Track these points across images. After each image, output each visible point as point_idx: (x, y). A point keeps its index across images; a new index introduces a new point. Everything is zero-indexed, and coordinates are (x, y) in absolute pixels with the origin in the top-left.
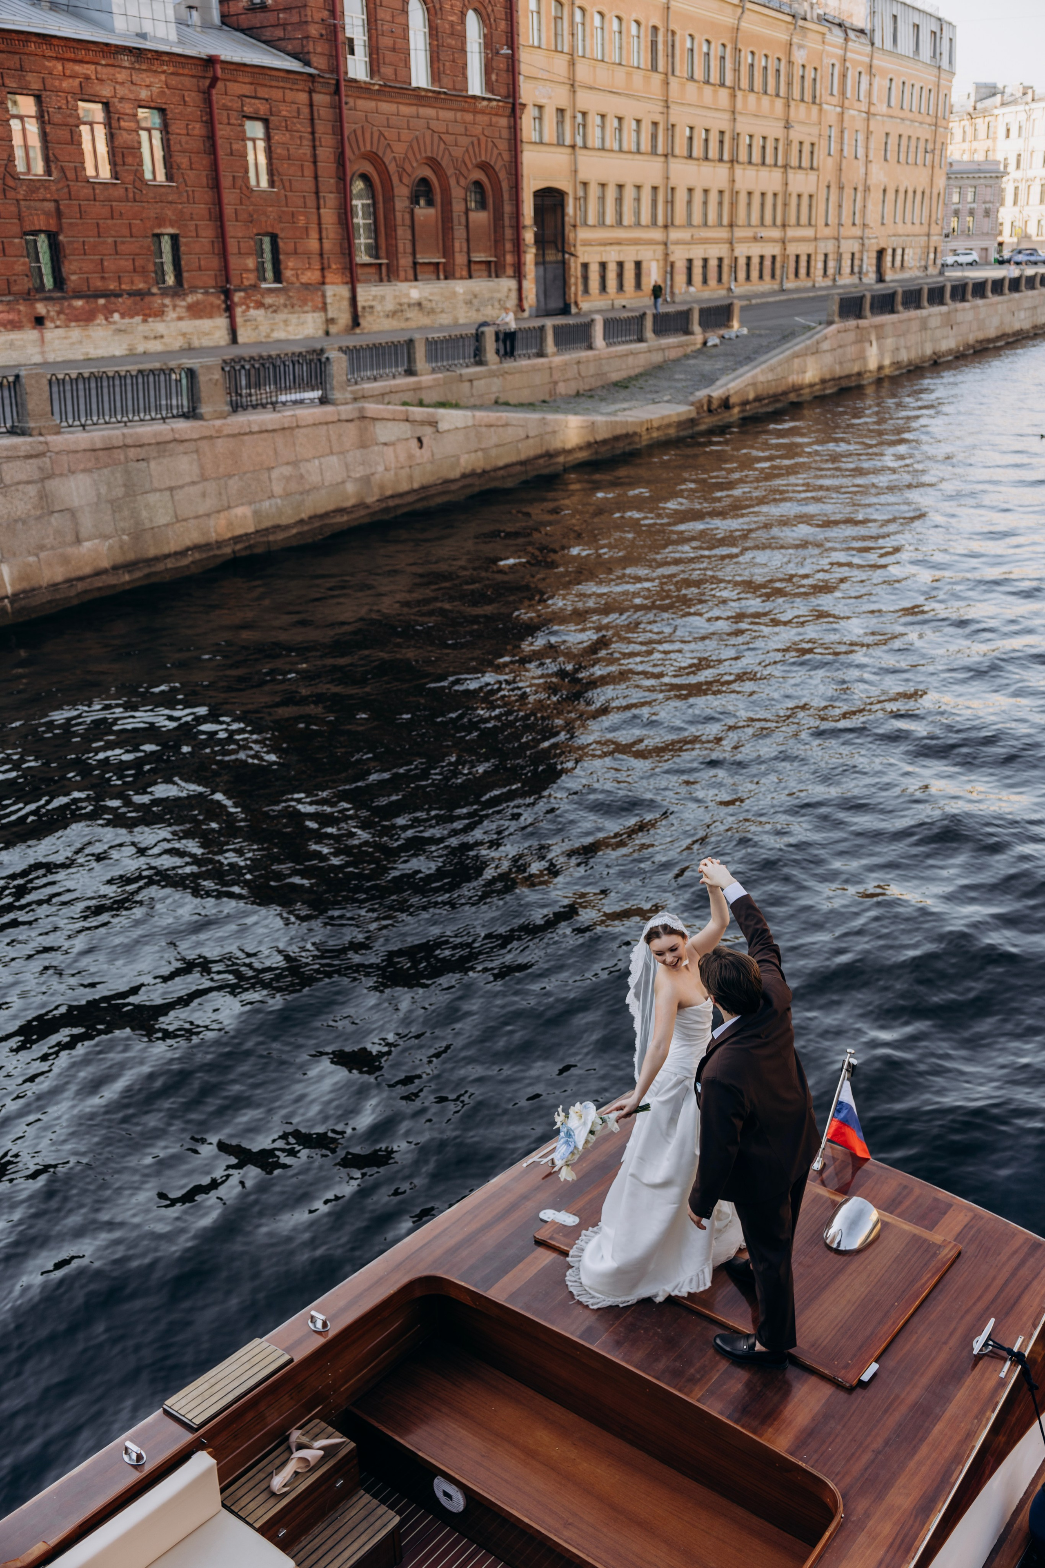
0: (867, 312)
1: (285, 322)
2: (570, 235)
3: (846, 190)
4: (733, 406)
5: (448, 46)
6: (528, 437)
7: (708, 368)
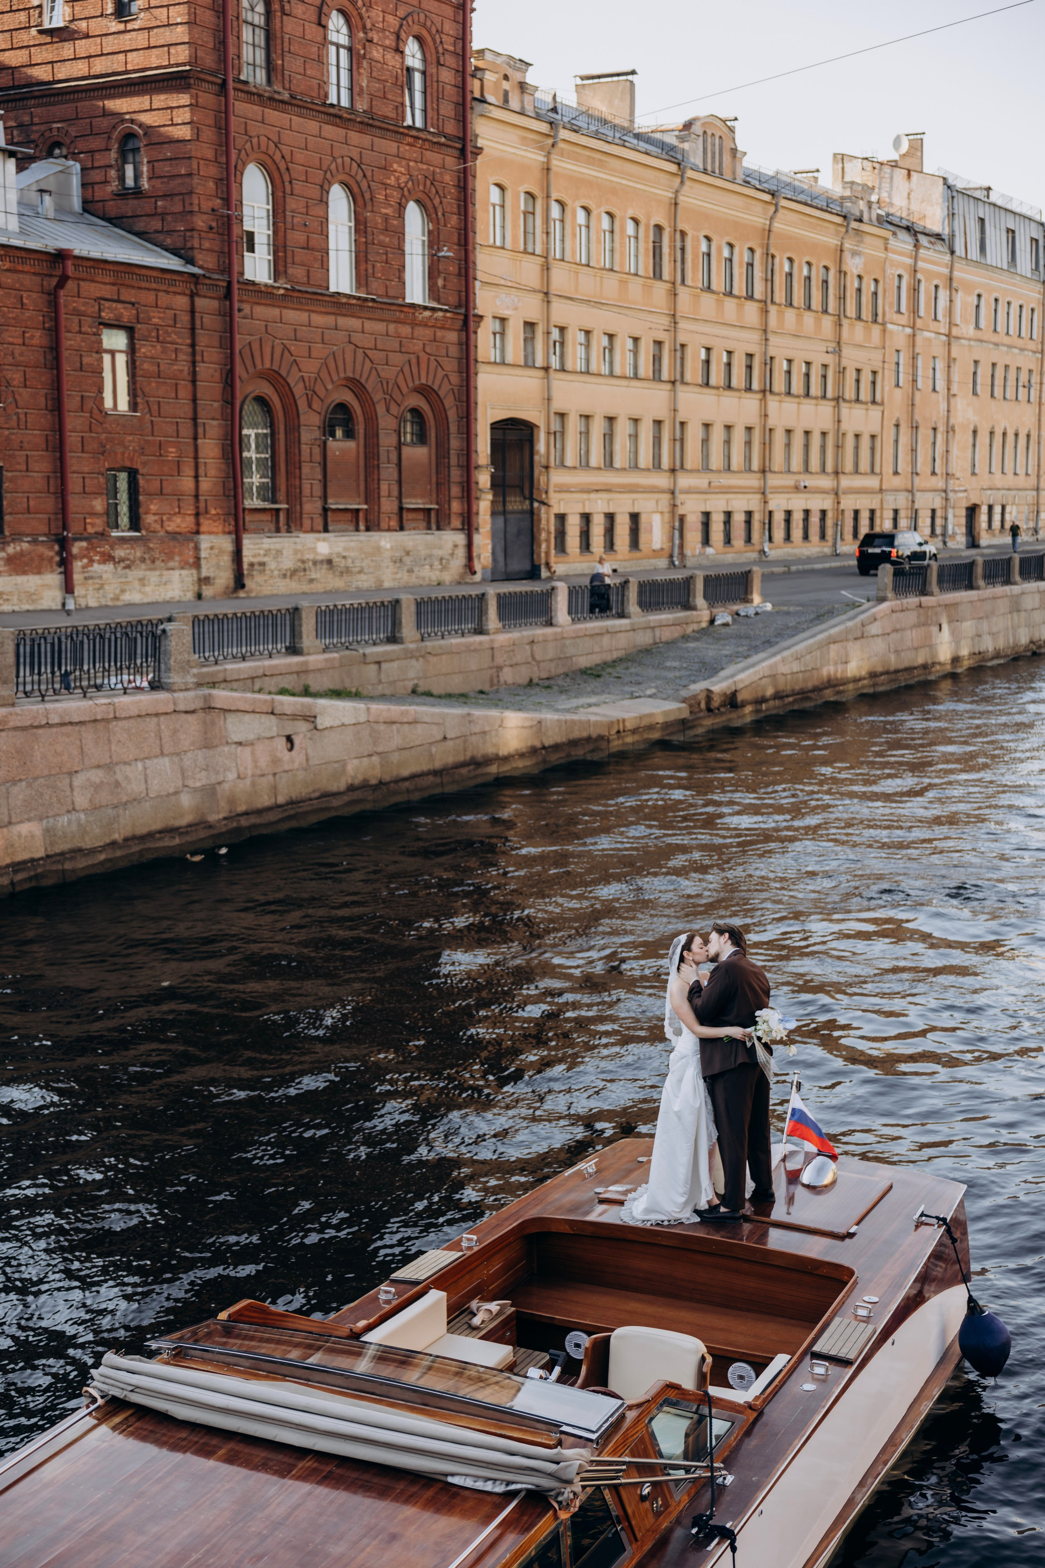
0: (934, 586)
1: (142, 580)
2: (541, 478)
3: (921, 431)
4: (743, 705)
5: (381, 244)
6: (445, 738)
7: (711, 653)
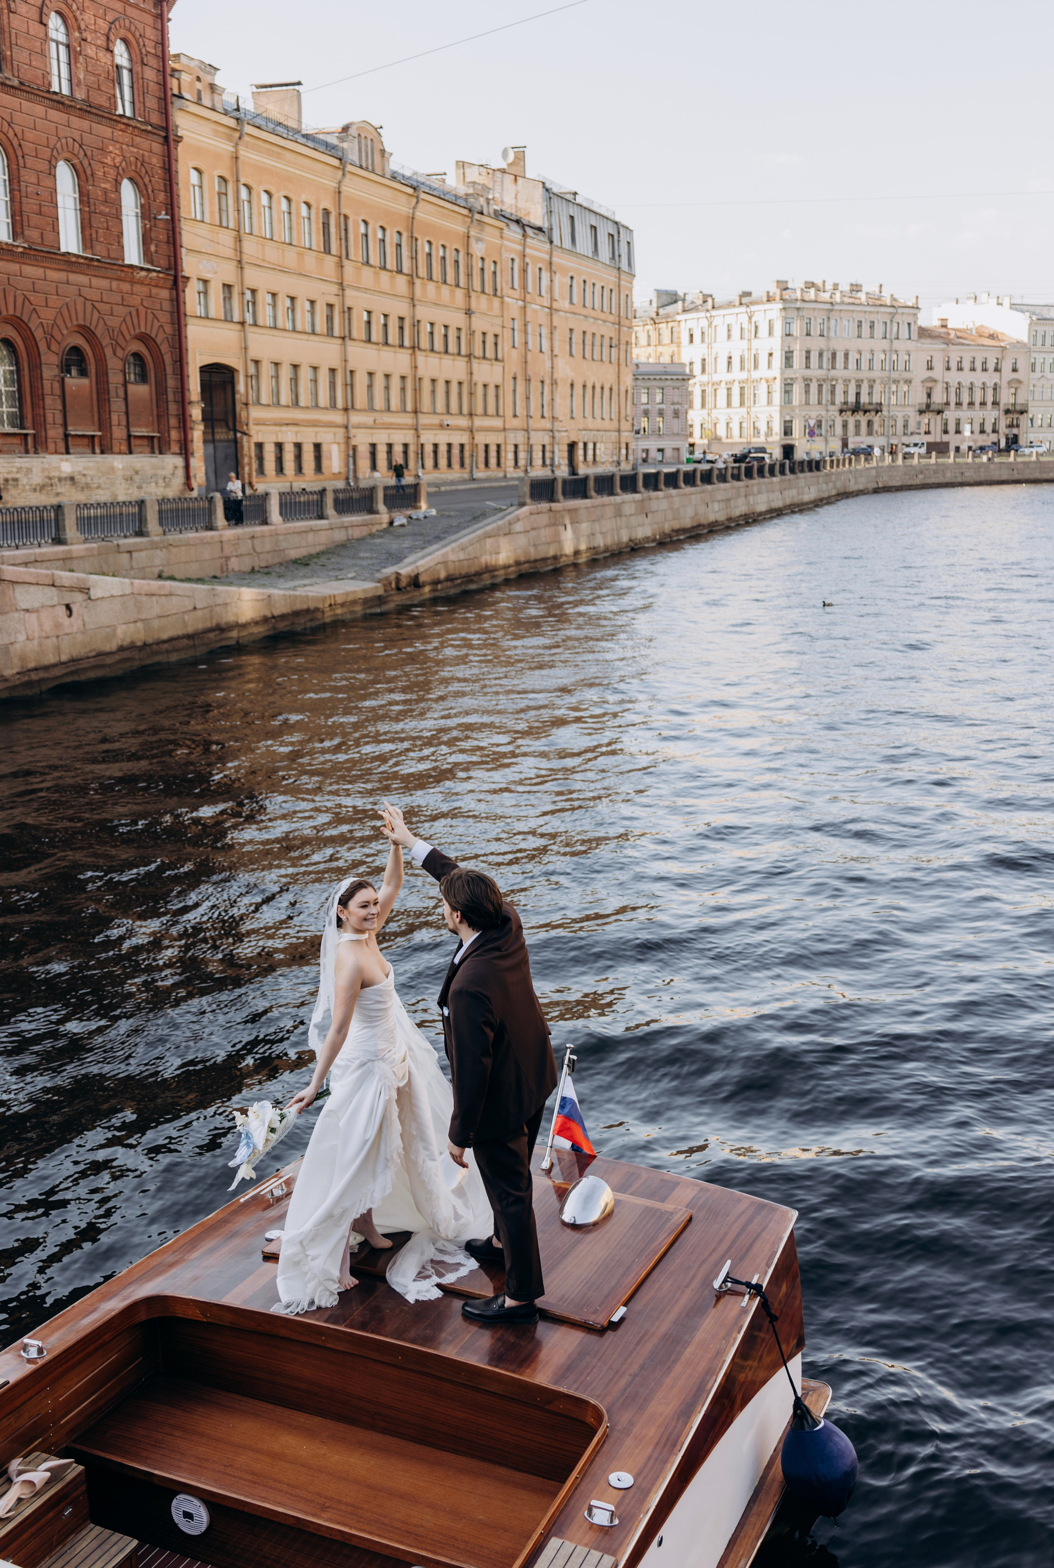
0: (559, 496)
2: (242, 413)
3: (533, 383)
4: (424, 586)
5: (101, 213)
6: (195, 608)
7: (394, 546)
